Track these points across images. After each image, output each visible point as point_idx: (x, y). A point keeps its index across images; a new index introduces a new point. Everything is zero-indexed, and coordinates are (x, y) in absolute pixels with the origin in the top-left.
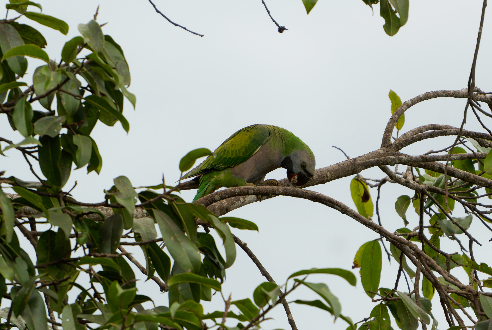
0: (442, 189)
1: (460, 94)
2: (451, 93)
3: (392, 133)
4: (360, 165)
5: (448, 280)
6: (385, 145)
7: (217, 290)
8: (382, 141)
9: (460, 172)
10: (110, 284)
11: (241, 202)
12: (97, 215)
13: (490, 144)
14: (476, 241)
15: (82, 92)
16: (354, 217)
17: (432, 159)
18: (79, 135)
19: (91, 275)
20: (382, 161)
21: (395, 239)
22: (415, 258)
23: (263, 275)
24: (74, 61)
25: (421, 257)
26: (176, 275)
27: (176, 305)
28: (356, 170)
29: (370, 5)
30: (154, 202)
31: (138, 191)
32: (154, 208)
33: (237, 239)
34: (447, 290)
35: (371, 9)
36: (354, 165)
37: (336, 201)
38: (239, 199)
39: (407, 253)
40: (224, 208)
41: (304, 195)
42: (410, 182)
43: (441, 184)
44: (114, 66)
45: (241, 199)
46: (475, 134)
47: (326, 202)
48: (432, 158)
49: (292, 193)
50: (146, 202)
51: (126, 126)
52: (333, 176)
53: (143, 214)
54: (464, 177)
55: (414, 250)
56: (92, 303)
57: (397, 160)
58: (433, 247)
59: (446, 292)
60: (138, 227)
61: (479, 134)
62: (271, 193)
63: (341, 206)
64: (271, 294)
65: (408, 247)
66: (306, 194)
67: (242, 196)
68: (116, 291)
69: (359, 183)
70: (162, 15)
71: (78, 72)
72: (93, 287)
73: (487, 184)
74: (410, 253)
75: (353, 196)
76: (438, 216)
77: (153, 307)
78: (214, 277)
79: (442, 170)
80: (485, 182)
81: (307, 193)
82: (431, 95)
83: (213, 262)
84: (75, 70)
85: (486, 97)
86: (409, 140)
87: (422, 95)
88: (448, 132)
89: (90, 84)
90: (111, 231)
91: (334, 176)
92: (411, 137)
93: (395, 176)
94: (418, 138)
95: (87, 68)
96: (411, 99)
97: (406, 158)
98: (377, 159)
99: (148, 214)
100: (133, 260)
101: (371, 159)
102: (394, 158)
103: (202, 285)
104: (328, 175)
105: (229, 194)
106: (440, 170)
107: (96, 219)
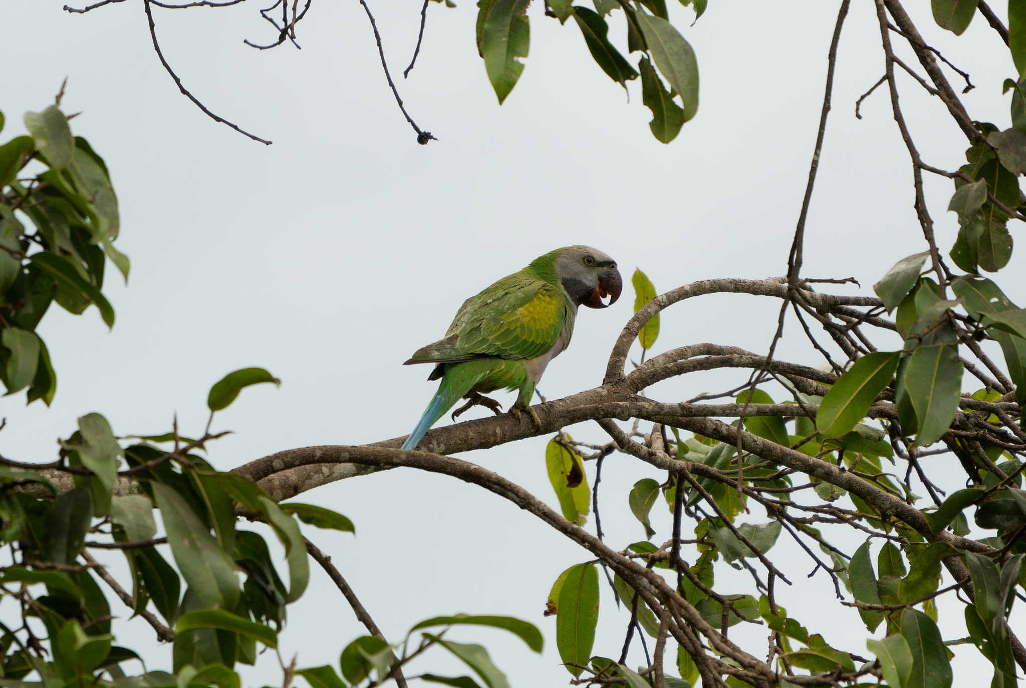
0: (720, 471)
1: (763, 288)
2: (746, 285)
3: (626, 357)
4: (561, 417)
5: (721, 650)
6: (611, 380)
7: (268, 645)
8: (607, 372)
9: (754, 440)
10: (61, 625)
11: (323, 476)
12: (42, 487)
13: (817, 388)
14: (781, 576)
15: (25, 246)
16: (544, 517)
17: (702, 412)
18: (15, 329)
19: (23, 602)
20: (603, 410)
21: (622, 563)
22: (659, 602)
23: (360, 619)
24: (14, 183)
25: (670, 601)
26: (190, 611)
27: (189, 672)
28: (552, 426)
29: (622, 82)
30: (156, 467)
31: (124, 444)
32: (155, 479)
33: (313, 547)
34: (719, 668)
35: (624, 89)
36: (549, 416)
37: (509, 484)
38: (321, 470)
39: (643, 591)
40: (290, 486)
41: (447, 469)
42: (658, 454)
43: (719, 461)
44: (90, 198)
45: (325, 469)
46: (789, 367)
47: (490, 484)
48: (701, 410)
49: (425, 463)
50: (139, 467)
51: (108, 314)
52: (506, 435)
53: (131, 489)
54: (762, 450)
55: (657, 587)
56: (23, 658)
57: (634, 410)
58: (696, 584)
59: (715, 672)
60: (120, 513)
61: (797, 368)
62: (384, 460)
63: (519, 494)
64: (375, 659)
65: (645, 581)
66: (451, 466)
67: (328, 465)
68: (74, 639)
69: (563, 448)
70: (192, 98)
71: (20, 206)
72: (26, 626)
73: (806, 466)
74: (648, 592)
75: (551, 475)
76: (711, 522)
77: (141, 672)
78: (264, 618)
79: (720, 435)
80: (802, 462)
81: (454, 464)
82: (707, 287)
83: (264, 590)
84: (13, 201)
85: (814, 296)
86: (660, 373)
87: (690, 285)
88: (736, 360)
89: (42, 231)
90: (67, 520)
91: (508, 434)
92: (663, 366)
93: (629, 441)
94: (676, 369)
95: (37, 199)
96: (667, 293)
97: (651, 407)
98: (594, 405)
99: (140, 488)
100: (107, 577)
101: (582, 406)
102: (628, 405)
103: (241, 636)
104: (497, 431)
105: (302, 458)
106: (716, 434)
107: (40, 494)
